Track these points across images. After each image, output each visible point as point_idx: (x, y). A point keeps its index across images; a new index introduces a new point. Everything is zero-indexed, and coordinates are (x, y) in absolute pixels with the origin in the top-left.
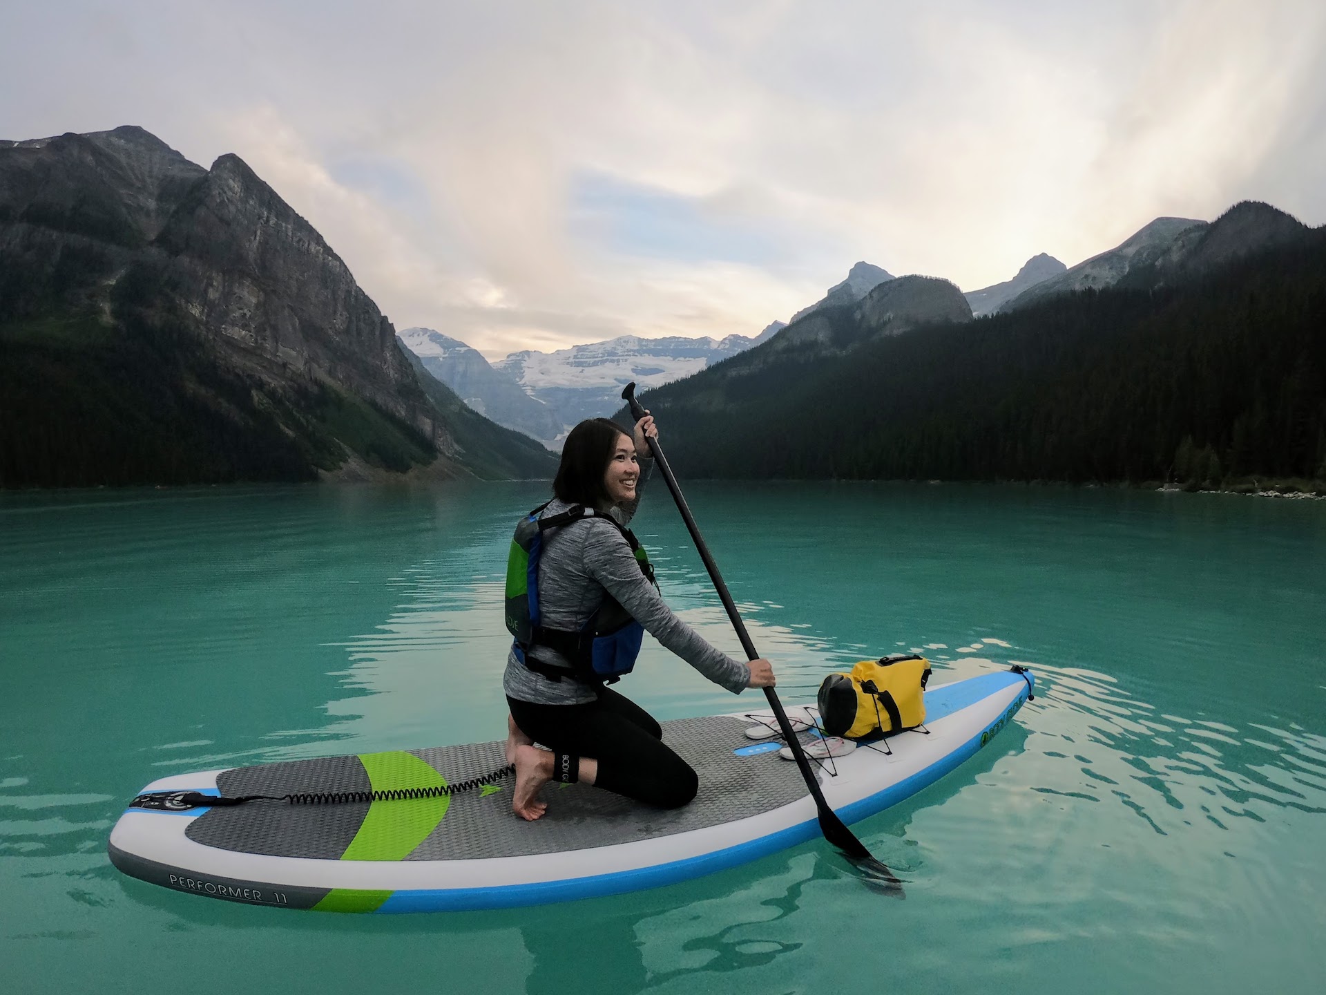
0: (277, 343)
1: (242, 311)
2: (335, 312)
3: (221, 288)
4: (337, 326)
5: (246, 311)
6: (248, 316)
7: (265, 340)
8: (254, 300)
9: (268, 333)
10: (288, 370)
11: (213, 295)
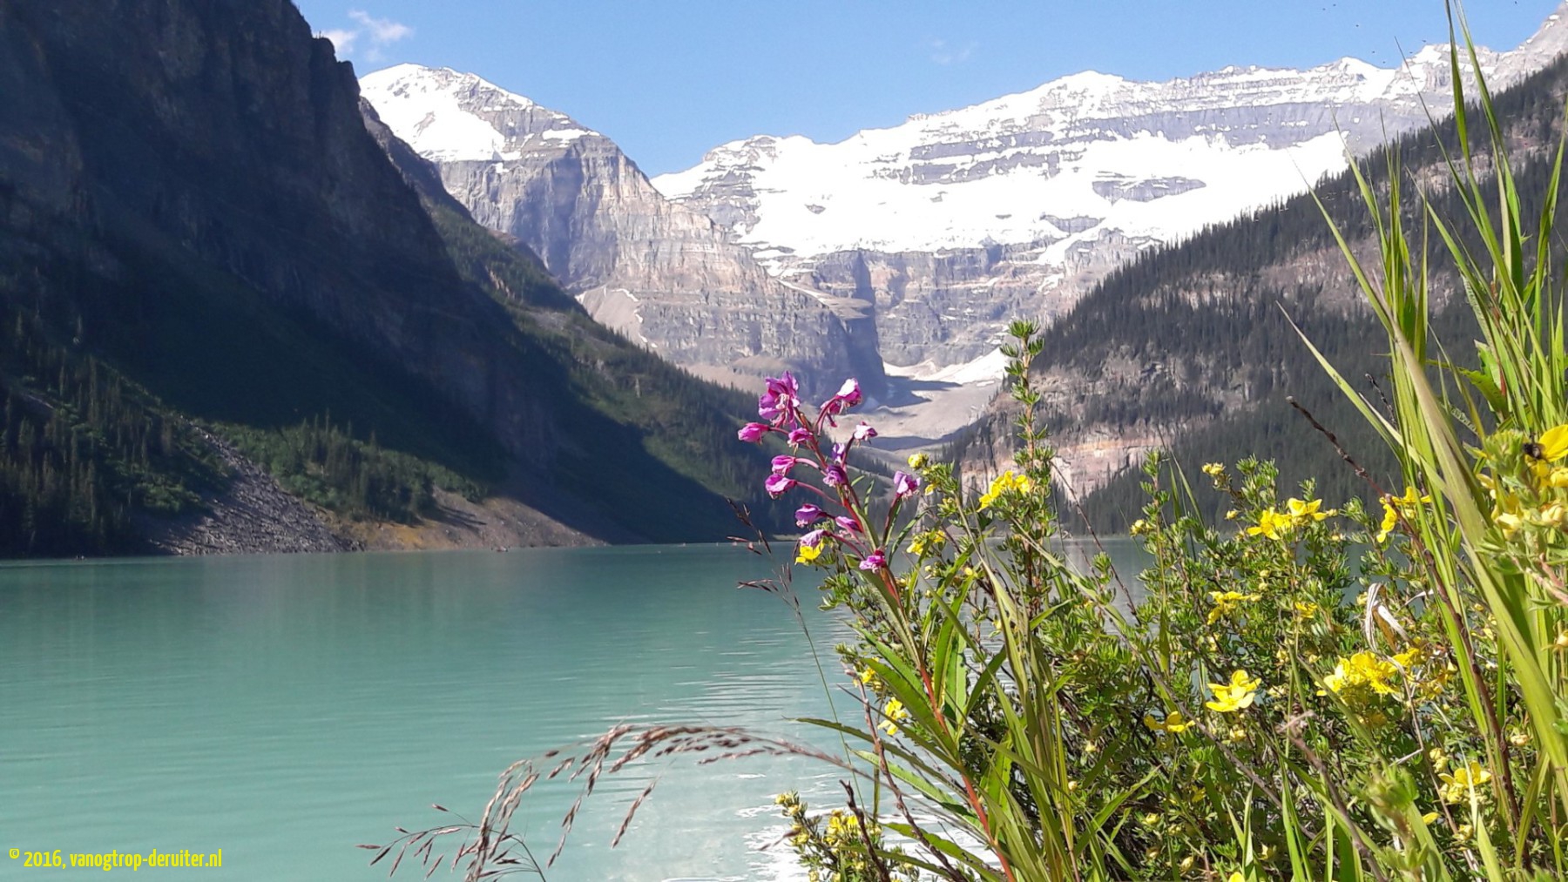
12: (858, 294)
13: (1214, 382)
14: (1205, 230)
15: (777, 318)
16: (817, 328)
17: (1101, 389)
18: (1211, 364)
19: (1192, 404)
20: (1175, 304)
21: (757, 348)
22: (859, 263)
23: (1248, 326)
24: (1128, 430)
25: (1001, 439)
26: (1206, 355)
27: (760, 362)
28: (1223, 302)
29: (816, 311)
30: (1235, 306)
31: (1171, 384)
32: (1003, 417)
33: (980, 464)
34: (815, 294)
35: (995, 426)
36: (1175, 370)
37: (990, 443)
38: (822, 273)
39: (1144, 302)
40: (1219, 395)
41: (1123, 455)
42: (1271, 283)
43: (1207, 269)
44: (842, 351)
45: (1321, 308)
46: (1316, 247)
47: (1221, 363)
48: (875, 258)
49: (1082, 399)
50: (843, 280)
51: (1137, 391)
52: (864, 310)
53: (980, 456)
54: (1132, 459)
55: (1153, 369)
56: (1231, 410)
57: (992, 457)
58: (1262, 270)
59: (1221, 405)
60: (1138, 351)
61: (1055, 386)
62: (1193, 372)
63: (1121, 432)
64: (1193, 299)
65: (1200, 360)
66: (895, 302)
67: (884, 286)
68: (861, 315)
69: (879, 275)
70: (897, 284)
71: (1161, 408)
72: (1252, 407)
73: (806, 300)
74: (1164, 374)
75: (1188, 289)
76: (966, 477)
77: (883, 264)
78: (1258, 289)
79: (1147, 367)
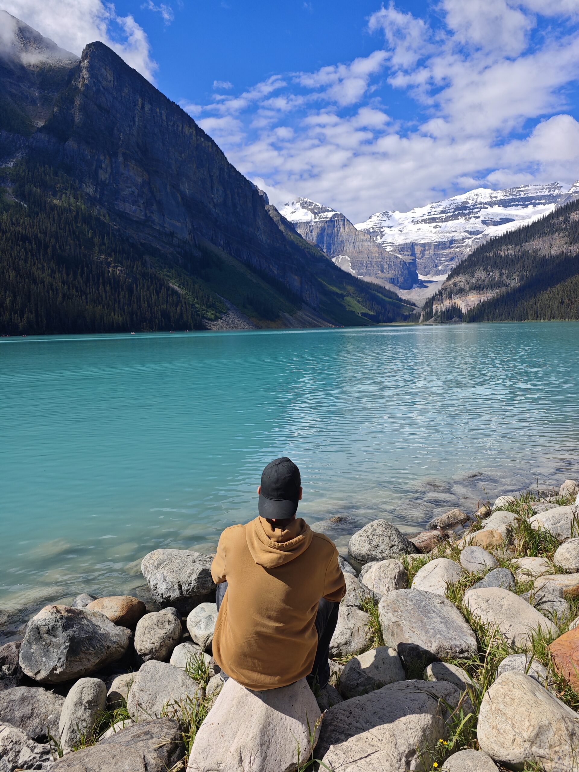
0: (163, 215)
1: (130, 189)
2: (212, 188)
3: (109, 170)
4: (215, 200)
5: (133, 188)
6: (136, 193)
7: (153, 213)
8: (140, 180)
9: (155, 207)
10: (175, 239)
11: (103, 176)
12: (412, 255)
13: (507, 277)
14: (507, 233)
15: (388, 263)
16: (399, 265)
17: (474, 281)
18: (507, 272)
19: (500, 284)
20: (497, 255)
21: (382, 271)
22: (412, 245)
23: (518, 261)
24: (481, 292)
25: (445, 295)
26: (506, 270)
27: (383, 275)
28: (511, 254)
29: (400, 260)
30: (515, 255)
31: (495, 278)
32: (446, 289)
33: (438, 303)
34: (399, 256)
35: (443, 292)
36: (496, 274)
37: (442, 297)
38: (402, 248)
39: (488, 254)
40: (508, 281)
41: (479, 299)
42: (526, 248)
43: (507, 244)
44: (406, 272)
45: (540, 255)
46: (540, 237)
47: (510, 272)
48: (416, 244)
49: (468, 283)
50: (407, 251)
51: (484, 281)
52: (413, 260)
53: (439, 300)
54: (482, 300)
55: (489, 274)
56: (512, 286)
57: (442, 300)
58: (523, 244)
59: (509, 284)
60: (485, 269)
61: (461, 280)
62: (501, 275)
63: (479, 293)
64: (502, 254)
65: (504, 271)
66: (422, 257)
67: (419, 253)
68: (412, 261)
69: (418, 250)
70: (423, 252)
71: (491, 286)
72: (517, 285)
73: (397, 257)
74: (492, 275)
75: (501, 250)
76: (434, 306)
77: (419, 246)
78: (522, 250)
79: (488, 273)
